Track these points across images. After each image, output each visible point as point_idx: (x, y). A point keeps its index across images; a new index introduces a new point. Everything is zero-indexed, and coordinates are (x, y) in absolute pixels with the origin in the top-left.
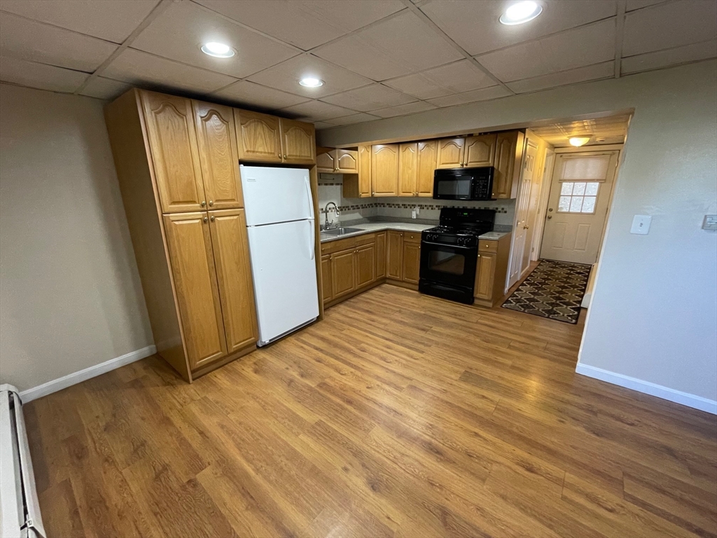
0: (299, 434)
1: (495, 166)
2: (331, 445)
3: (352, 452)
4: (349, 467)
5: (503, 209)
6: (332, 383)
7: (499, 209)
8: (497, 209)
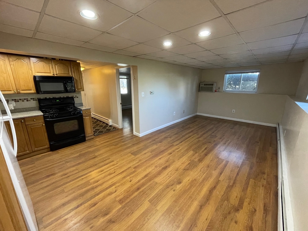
0: (156, 210)
1: (74, 76)
2: (163, 196)
3: (166, 189)
4: (173, 189)
5: (76, 96)
6: (122, 197)
7: (74, 96)
8: (73, 96)
